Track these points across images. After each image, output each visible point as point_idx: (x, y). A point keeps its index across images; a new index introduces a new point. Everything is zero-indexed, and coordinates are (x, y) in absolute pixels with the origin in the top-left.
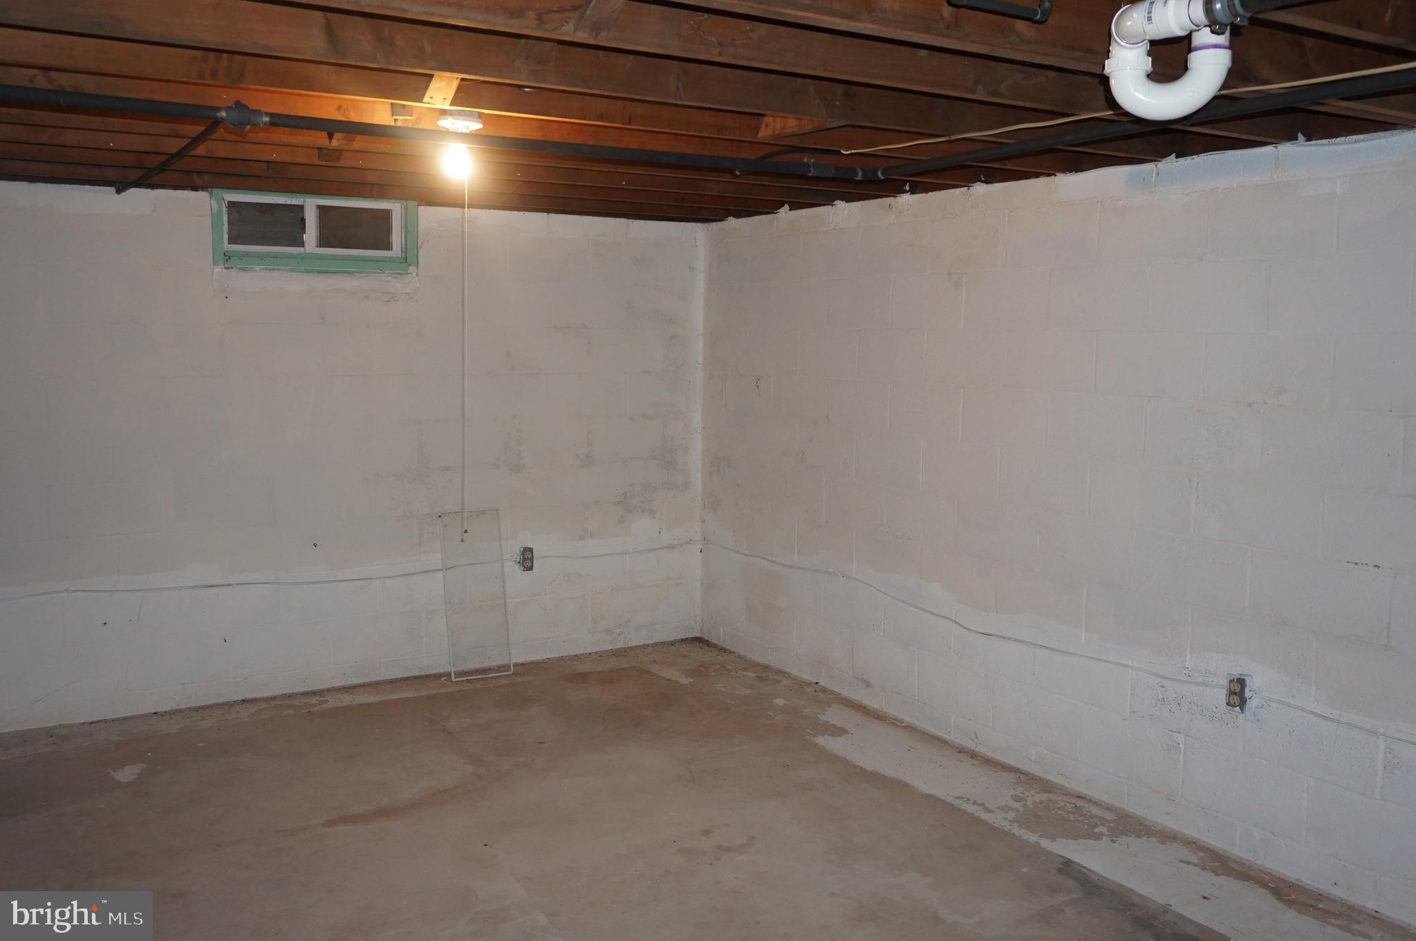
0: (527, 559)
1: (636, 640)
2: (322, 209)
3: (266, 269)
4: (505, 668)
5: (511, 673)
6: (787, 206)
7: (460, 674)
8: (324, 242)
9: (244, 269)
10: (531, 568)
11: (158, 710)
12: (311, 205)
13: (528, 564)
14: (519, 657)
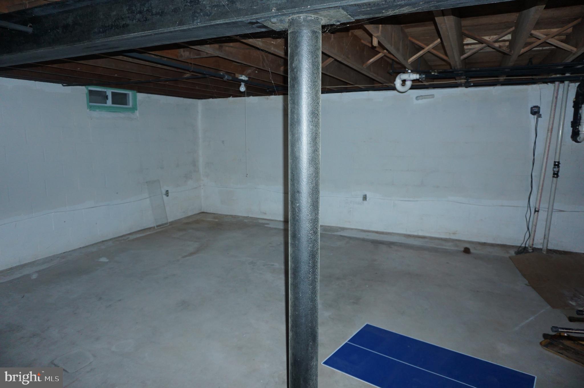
0: (167, 193)
1: (190, 214)
2: (113, 93)
3: (99, 111)
4: (166, 224)
5: (168, 225)
6: (231, 97)
7: (157, 226)
8: (113, 103)
9: (94, 111)
10: (168, 196)
11: (81, 247)
12: (109, 92)
13: (167, 195)
14: (170, 220)
